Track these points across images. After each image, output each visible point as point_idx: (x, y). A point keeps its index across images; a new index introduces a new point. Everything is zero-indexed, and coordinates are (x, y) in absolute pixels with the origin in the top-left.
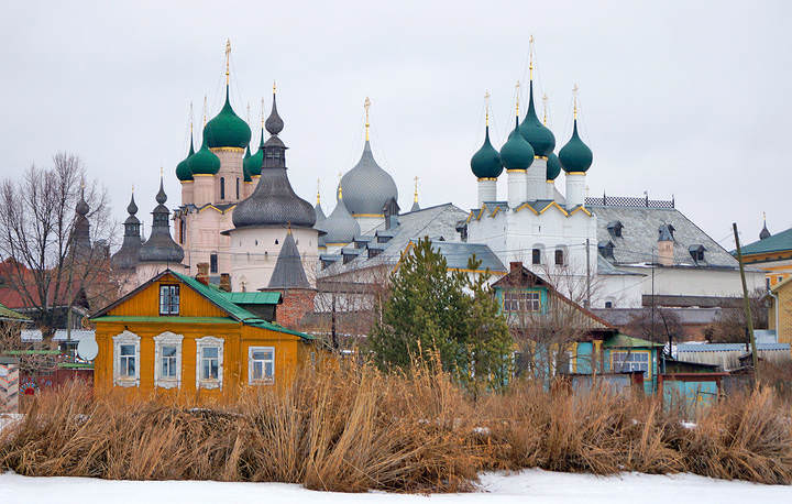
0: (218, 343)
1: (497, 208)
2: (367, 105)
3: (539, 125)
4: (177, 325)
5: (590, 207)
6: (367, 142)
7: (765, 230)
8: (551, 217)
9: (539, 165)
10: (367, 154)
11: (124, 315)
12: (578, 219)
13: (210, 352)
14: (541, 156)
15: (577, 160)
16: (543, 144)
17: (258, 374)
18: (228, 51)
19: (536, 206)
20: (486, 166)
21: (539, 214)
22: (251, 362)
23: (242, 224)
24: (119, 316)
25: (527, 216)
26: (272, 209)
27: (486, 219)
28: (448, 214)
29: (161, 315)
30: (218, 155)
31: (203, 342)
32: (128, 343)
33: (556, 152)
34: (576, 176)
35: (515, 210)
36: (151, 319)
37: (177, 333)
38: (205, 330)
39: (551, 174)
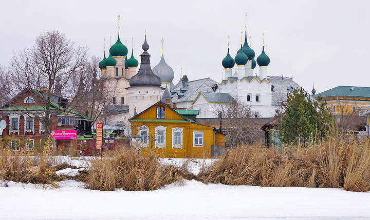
0: (181, 130)
1: (234, 79)
2: (163, 41)
3: (249, 48)
4: (164, 123)
5: (269, 79)
6: (163, 55)
7: (314, 89)
8: (254, 83)
9: (249, 63)
10: (163, 60)
11: (142, 119)
12: (264, 84)
13: (178, 134)
14: (250, 59)
15: (264, 61)
16: (251, 55)
17: (196, 142)
18: (119, 19)
19: (249, 79)
20: (228, 64)
21: (250, 82)
22: (194, 137)
23: (133, 85)
24: (140, 119)
25: (245, 82)
26: (145, 79)
27: (229, 84)
28: (208, 82)
29: (157, 119)
30: (116, 59)
31: (175, 130)
32: (143, 130)
33: (255, 59)
34: (264, 67)
35: (241, 80)
36: (154, 121)
37: (164, 126)
38: (175, 125)
39: (253, 66)
